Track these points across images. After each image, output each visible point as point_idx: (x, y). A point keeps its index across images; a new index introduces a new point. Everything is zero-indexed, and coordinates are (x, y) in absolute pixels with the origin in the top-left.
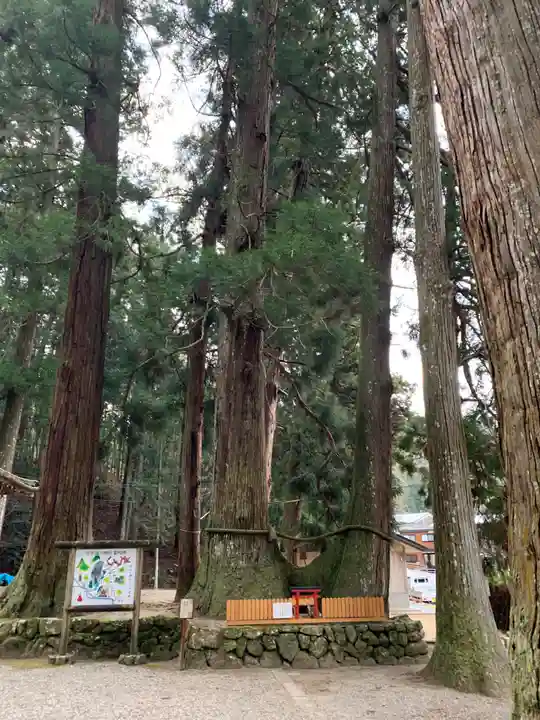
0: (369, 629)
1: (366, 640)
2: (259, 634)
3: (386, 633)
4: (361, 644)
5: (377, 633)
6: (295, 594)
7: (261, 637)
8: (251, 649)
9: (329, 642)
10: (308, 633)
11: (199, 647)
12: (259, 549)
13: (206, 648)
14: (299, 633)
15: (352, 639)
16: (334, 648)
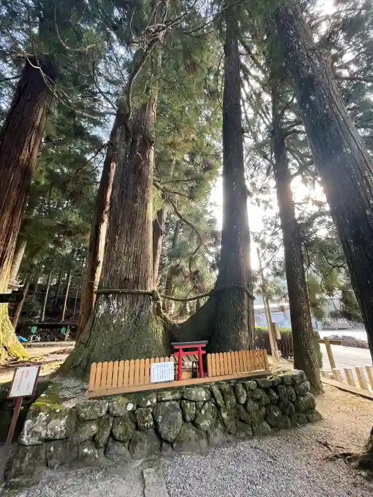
0: (258, 386)
1: (258, 400)
2: (130, 407)
3: (275, 388)
4: (252, 406)
5: (266, 390)
6: (178, 350)
7: (133, 412)
8: (119, 431)
9: (218, 407)
10: (193, 398)
11: (35, 440)
12: (142, 306)
13: (47, 440)
14: (183, 398)
15: (243, 400)
16: (224, 415)
